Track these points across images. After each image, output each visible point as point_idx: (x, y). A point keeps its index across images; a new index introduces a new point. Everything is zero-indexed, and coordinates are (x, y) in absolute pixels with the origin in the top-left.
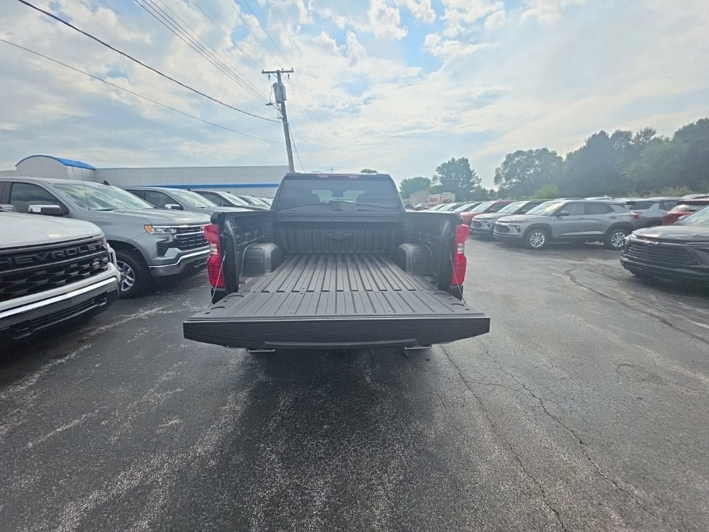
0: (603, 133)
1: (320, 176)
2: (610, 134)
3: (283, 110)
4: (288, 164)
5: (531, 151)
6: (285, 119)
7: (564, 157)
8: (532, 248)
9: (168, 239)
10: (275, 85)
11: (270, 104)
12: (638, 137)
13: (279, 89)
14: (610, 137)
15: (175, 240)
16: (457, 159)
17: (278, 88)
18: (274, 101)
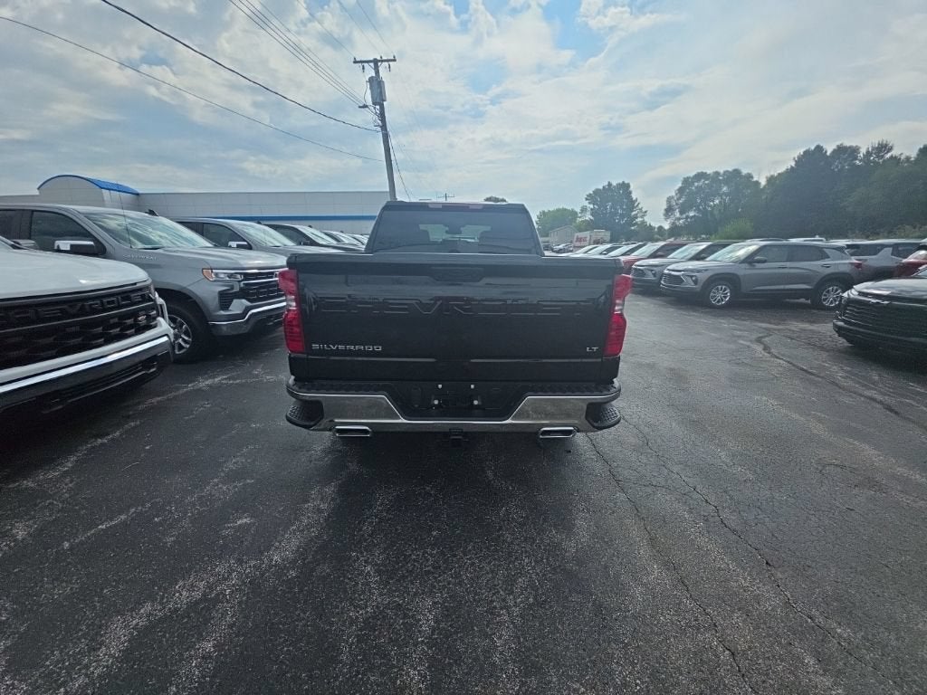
0: (819, 148)
1: (430, 206)
2: (829, 149)
3: (382, 116)
4: (387, 189)
5: (717, 173)
6: (384, 127)
7: (763, 182)
8: (713, 307)
9: (232, 288)
10: (371, 80)
11: (365, 106)
12: (868, 154)
13: (376, 85)
14: (828, 154)
15: (241, 289)
16: (614, 184)
17: (375, 83)
18: (369, 102)
